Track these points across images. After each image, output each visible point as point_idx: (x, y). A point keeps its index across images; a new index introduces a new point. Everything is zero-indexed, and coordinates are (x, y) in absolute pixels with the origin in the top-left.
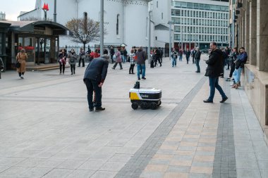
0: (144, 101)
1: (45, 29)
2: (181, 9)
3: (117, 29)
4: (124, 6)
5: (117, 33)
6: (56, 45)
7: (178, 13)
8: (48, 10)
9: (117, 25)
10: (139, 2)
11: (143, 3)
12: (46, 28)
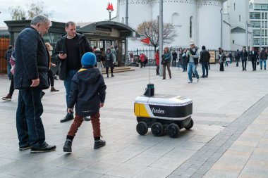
0: (158, 120)
1: (111, 31)
2: (261, 12)
3: (191, 32)
4: (197, 7)
5: (191, 36)
6: (123, 47)
7: (258, 16)
8: (112, 10)
9: (191, 27)
10: (213, 3)
11: (217, 3)
12: (113, 30)
